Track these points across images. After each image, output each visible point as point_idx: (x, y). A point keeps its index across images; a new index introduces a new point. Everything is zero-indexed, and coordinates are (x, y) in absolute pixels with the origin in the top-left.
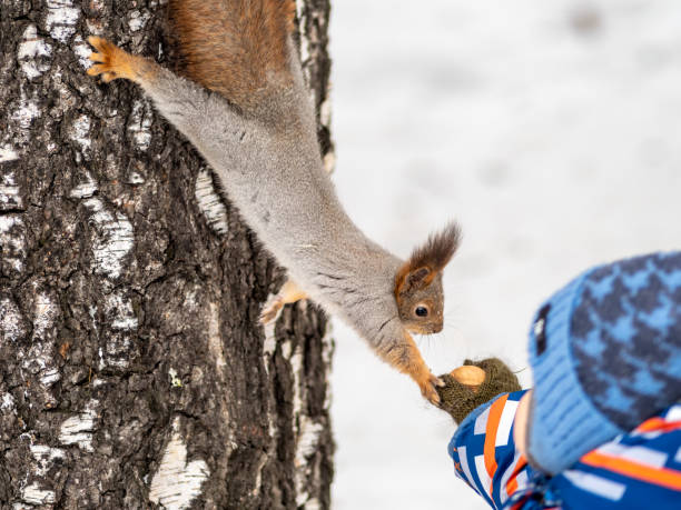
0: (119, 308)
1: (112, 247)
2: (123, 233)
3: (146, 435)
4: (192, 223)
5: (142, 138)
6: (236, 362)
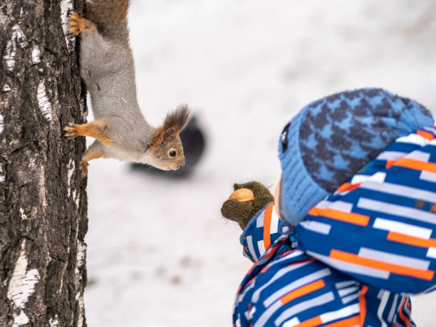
3: (4, 253)
4: (35, 114)
5: (10, 64)
6: (53, 203)
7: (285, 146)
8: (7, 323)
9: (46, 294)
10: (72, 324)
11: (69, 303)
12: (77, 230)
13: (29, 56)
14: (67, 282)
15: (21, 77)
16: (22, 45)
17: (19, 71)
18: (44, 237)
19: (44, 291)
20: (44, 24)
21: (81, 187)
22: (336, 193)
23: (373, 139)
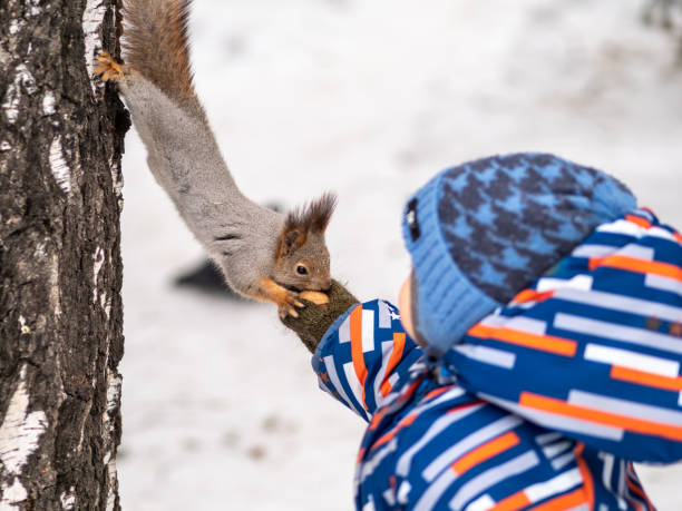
4: (45, 183)
5: (12, 114)
6: (71, 311)
7: (415, 232)
9: (57, 453)
10: (96, 504)
11: (92, 468)
12: (107, 353)
13: (39, 104)
14: (91, 434)
15: (27, 132)
16: (30, 90)
17: (23, 124)
18: (55, 362)
19: (53, 448)
20: (61, 65)
21: (113, 290)
22: (512, 304)
23: (562, 227)
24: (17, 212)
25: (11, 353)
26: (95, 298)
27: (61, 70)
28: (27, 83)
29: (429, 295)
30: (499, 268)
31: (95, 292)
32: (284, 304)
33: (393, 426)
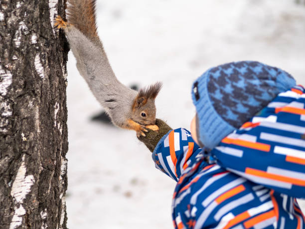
0: (5, 108)
1: (4, 83)
2: (8, 78)
3: (10, 163)
4: (33, 74)
5: (18, 43)
6: (45, 131)
7: (197, 97)
8: (10, 214)
9: (39, 193)
10: (57, 216)
11: (55, 201)
12: (61, 149)
13: (30, 39)
14: (54, 186)
15: (24, 51)
16: (26, 33)
17: (23, 48)
18: (38, 153)
19: (37, 191)
20: (40, 22)
21: (63, 121)
22: (241, 129)
23: (263, 94)
24: (20, 87)
25: (18, 149)
26: (55, 125)
27: (39, 24)
28: (24, 30)
29: (204, 125)
30: (235, 112)
31: (55, 122)
32: (139, 130)
33: (189, 182)
